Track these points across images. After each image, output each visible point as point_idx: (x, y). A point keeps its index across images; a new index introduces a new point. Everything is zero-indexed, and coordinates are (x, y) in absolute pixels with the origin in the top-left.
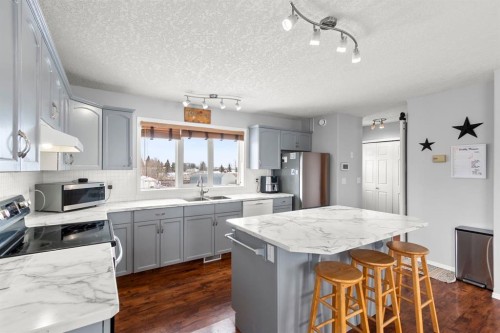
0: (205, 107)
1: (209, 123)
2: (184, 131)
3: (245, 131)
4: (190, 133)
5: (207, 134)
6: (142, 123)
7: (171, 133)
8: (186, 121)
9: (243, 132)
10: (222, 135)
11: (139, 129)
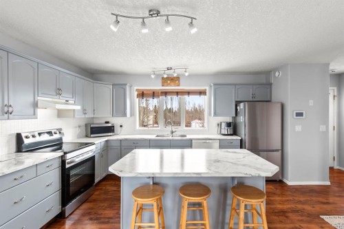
0: (175, 75)
1: (179, 85)
2: (162, 92)
3: (207, 88)
4: (165, 93)
5: (177, 93)
6: (137, 90)
7: (154, 94)
8: (163, 86)
9: (206, 90)
10: (189, 93)
11: (136, 93)
